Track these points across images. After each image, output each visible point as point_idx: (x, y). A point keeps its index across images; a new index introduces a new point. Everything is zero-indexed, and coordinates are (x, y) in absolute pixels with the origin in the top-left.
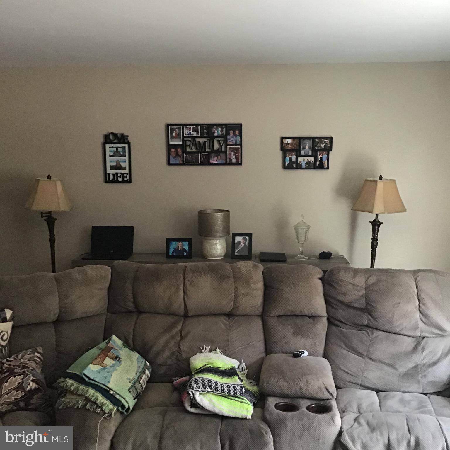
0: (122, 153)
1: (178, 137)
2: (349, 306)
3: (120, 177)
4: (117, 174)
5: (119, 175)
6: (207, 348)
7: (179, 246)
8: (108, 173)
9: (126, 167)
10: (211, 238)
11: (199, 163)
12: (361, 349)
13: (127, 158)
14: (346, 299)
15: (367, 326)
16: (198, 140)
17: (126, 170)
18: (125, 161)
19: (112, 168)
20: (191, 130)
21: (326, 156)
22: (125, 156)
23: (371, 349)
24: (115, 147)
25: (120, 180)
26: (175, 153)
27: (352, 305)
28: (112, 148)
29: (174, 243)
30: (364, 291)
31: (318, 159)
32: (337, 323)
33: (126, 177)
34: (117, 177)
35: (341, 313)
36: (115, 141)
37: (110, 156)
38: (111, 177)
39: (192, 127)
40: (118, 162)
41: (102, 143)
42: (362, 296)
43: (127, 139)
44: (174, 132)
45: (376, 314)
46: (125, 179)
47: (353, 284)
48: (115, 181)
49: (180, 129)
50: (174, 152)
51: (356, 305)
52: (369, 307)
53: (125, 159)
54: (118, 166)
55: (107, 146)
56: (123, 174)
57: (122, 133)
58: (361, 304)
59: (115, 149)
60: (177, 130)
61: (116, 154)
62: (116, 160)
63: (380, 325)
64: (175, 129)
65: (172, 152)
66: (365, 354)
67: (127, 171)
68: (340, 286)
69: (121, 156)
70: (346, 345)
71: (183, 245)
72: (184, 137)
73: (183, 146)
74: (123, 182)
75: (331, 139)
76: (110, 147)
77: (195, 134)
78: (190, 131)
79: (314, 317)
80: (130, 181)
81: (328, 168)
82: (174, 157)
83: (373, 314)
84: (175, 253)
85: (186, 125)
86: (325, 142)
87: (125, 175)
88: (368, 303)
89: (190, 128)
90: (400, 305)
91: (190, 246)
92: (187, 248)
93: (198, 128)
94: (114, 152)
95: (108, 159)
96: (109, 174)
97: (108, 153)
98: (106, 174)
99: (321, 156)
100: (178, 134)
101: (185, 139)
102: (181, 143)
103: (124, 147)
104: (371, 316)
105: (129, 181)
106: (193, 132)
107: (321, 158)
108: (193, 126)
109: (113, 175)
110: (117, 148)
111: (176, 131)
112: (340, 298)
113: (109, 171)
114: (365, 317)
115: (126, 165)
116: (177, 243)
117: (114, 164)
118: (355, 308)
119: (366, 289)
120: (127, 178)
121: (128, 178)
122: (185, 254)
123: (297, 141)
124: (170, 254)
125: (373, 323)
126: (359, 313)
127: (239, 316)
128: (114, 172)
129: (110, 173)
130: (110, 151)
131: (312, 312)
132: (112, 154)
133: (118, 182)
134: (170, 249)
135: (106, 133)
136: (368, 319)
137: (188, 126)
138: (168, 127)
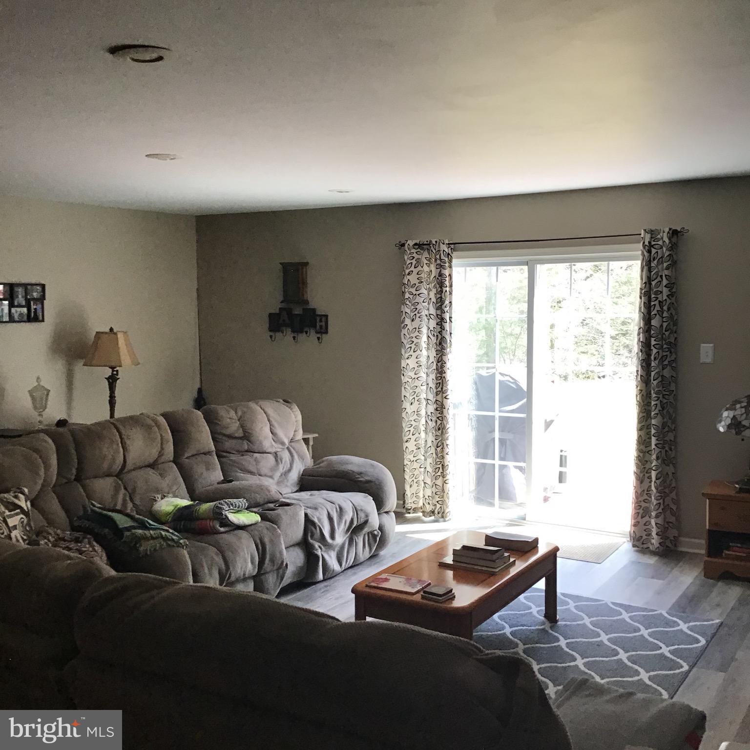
2: (230, 437)
6: (158, 496)
12: (252, 468)
14: (228, 432)
15: (247, 451)
21: (40, 306)
23: (258, 467)
27: (234, 436)
30: (238, 423)
31: (33, 310)
32: (225, 454)
35: (228, 444)
42: (238, 426)
45: (252, 439)
47: (230, 418)
51: (237, 435)
52: (246, 434)
58: (240, 433)
63: (255, 448)
66: (256, 472)
68: (222, 421)
70: (241, 470)
75: (43, 286)
79: (208, 453)
81: (43, 321)
86: (37, 290)
88: (246, 432)
90: (263, 428)
99: (35, 307)
104: (250, 442)
107: (36, 309)
112: (224, 431)
114: (246, 444)
118: (236, 438)
119: (239, 420)
123: (8, 288)
125: (252, 447)
126: (240, 441)
127: (161, 463)
131: (207, 450)
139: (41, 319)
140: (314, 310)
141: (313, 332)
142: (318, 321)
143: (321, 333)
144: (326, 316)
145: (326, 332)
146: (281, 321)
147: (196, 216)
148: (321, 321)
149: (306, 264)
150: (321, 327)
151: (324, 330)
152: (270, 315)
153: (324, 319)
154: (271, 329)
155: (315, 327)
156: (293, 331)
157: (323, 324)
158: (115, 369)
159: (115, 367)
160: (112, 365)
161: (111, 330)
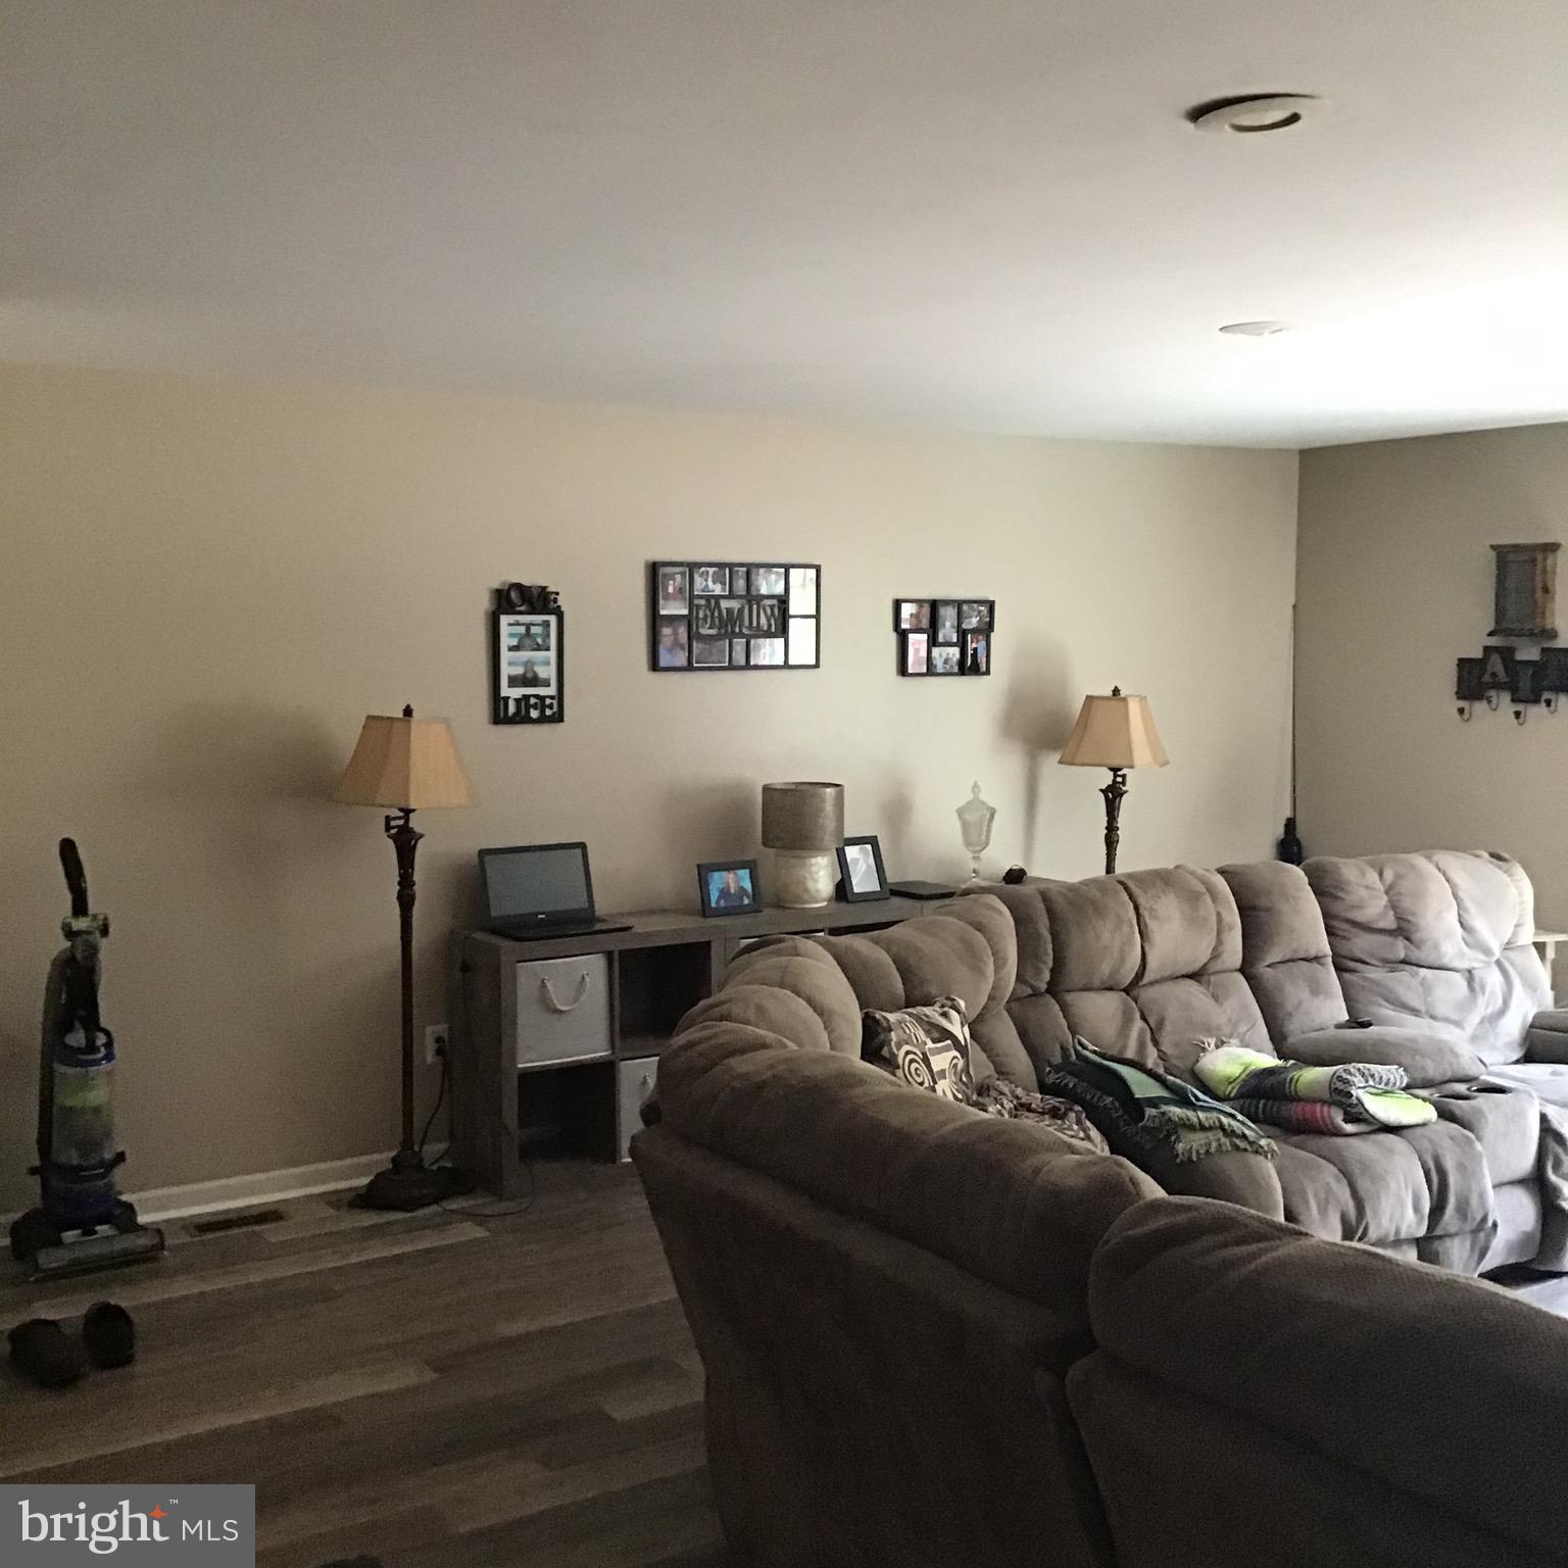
0: (540, 640)
1: (680, 596)
2: (1366, 928)
3: (535, 707)
4: (526, 697)
5: (533, 701)
6: (1209, 1040)
7: (730, 881)
8: (503, 698)
9: (549, 679)
10: (811, 853)
11: (727, 664)
12: (1415, 1002)
13: (552, 654)
14: (1361, 916)
15: (1404, 962)
16: (724, 604)
17: (549, 686)
18: (547, 663)
19: (514, 682)
20: (710, 579)
21: (984, 643)
22: (548, 649)
23: (1429, 999)
24: (523, 624)
25: (534, 714)
26: (672, 638)
27: (1375, 926)
28: (517, 627)
29: (716, 876)
30: (1385, 898)
31: (970, 652)
32: (1352, 964)
33: (551, 707)
34: (528, 707)
35: (1361, 944)
36: (522, 608)
37: (511, 649)
38: (512, 709)
39: (711, 570)
40: (529, 664)
41: (486, 613)
42: (1385, 906)
43: (555, 600)
44: (671, 582)
45: (1416, 937)
46: (548, 712)
47: (1367, 888)
48: (521, 718)
49: (683, 574)
50: (670, 636)
51: (1381, 925)
52: (1403, 924)
53: (549, 658)
54: (530, 675)
55: (505, 620)
56: (542, 698)
57: (544, 585)
58: (1388, 922)
59: (522, 630)
60: (678, 577)
61: (526, 642)
62: (526, 659)
63: (1423, 957)
64: (672, 577)
65: (665, 636)
66: (1423, 1009)
67: (552, 690)
68: (1348, 892)
69: (538, 648)
70: (1388, 1002)
71: (738, 879)
72: (692, 597)
73: (688, 620)
74: (543, 719)
75: (991, 605)
76: (510, 625)
77: (717, 590)
78: (706, 580)
79: (1317, 959)
80: (559, 717)
81: (988, 672)
82: (670, 650)
83: (1413, 937)
84: (722, 901)
85: (700, 565)
86: (980, 612)
87: (548, 701)
88: (1402, 919)
89: (707, 572)
90: (1442, 914)
91: (753, 879)
92: (748, 885)
93: (725, 575)
94: (521, 638)
95: (505, 655)
96: (506, 699)
97: (506, 641)
98: (497, 700)
99: (974, 645)
100: (680, 589)
101: (696, 602)
102: (685, 612)
103: (546, 624)
104: (1411, 942)
105: (557, 716)
106: (714, 583)
107: (975, 650)
108: (714, 569)
109: (517, 701)
110: (528, 626)
111: (674, 580)
112: (1352, 915)
113: (505, 691)
114: (1401, 945)
115: (548, 672)
116: (725, 874)
117: (519, 671)
118: (1378, 931)
119: (1387, 892)
120: (552, 709)
121: (555, 709)
122: (746, 902)
123: (926, 609)
124: (713, 905)
125: (1416, 955)
126: (1388, 939)
127: (1215, 973)
128: (517, 693)
129: (509, 698)
130: (511, 635)
131: (1312, 953)
132: (514, 642)
133: (528, 720)
134: (711, 893)
135: (496, 585)
136: (1405, 948)
137: (703, 569)
138: (654, 570)
139: (984, 669)
146: (1487, 677)
147: (1301, 451)
149: (1555, 547)
152: (1462, 663)
154: (1462, 694)
156: (1515, 700)
158: (1119, 773)
159: (1120, 769)
160: (1115, 763)
161: (1116, 691)
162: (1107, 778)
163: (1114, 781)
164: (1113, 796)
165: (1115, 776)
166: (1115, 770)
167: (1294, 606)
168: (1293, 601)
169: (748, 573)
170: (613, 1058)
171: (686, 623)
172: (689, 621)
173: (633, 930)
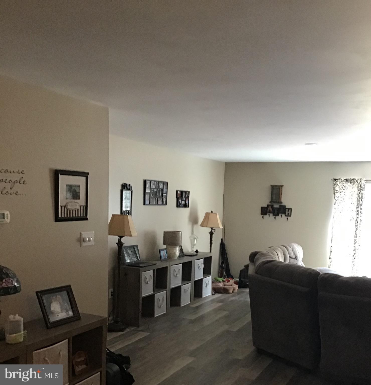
1: (149, 188)
4: (126, 211)
7: (164, 253)
9: (130, 207)
11: (155, 204)
13: (130, 200)
16: (155, 190)
18: (130, 203)
24: (126, 193)
29: (162, 252)
31: (186, 203)
34: (126, 213)
36: (126, 189)
38: (124, 213)
41: (120, 190)
43: (131, 188)
55: (124, 192)
57: (130, 184)
62: (126, 201)
64: (148, 183)
65: (147, 197)
67: (130, 209)
69: (128, 199)
75: (189, 192)
77: (154, 187)
82: (147, 200)
85: (152, 181)
86: (188, 194)
87: (129, 212)
91: (167, 252)
92: (166, 254)
94: (126, 196)
95: (123, 200)
97: (124, 197)
98: (122, 211)
99: (187, 201)
100: (149, 186)
101: (151, 189)
102: (149, 191)
103: (130, 193)
106: (154, 185)
108: (154, 182)
113: (123, 209)
115: (130, 205)
117: (125, 204)
122: (166, 257)
123: (181, 193)
124: (162, 258)
128: (125, 209)
129: (124, 211)
134: (162, 256)
135: (122, 183)
138: (145, 181)
139: (188, 206)
140: (285, 206)
141: (283, 215)
142: (287, 211)
143: (288, 216)
144: (291, 209)
145: (291, 216)
146: (268, 211)
147: (225, 163)
148: (288, 211)
149: (282, 186)
150: (288, 214)
151: (289, 215)
152: (262, 208)
153: (290, 210)
154: (262, 214)
155: (285, 213)
156: (273, 215)
157: (290, 212)
158: (213, 229)
159: (213, 228)
160: (212, 227)
161: (212, 212)
162: (210, 230)
163: (212, 231)
164: (211, 234)
165: (212, 230)
166: (212, 228)
167: (224, 195)
168: (223, 194)
169: (158, 183)
170: (154, 293)
171: (149, 194)
172: (150, 194)
173: (157, 264)
